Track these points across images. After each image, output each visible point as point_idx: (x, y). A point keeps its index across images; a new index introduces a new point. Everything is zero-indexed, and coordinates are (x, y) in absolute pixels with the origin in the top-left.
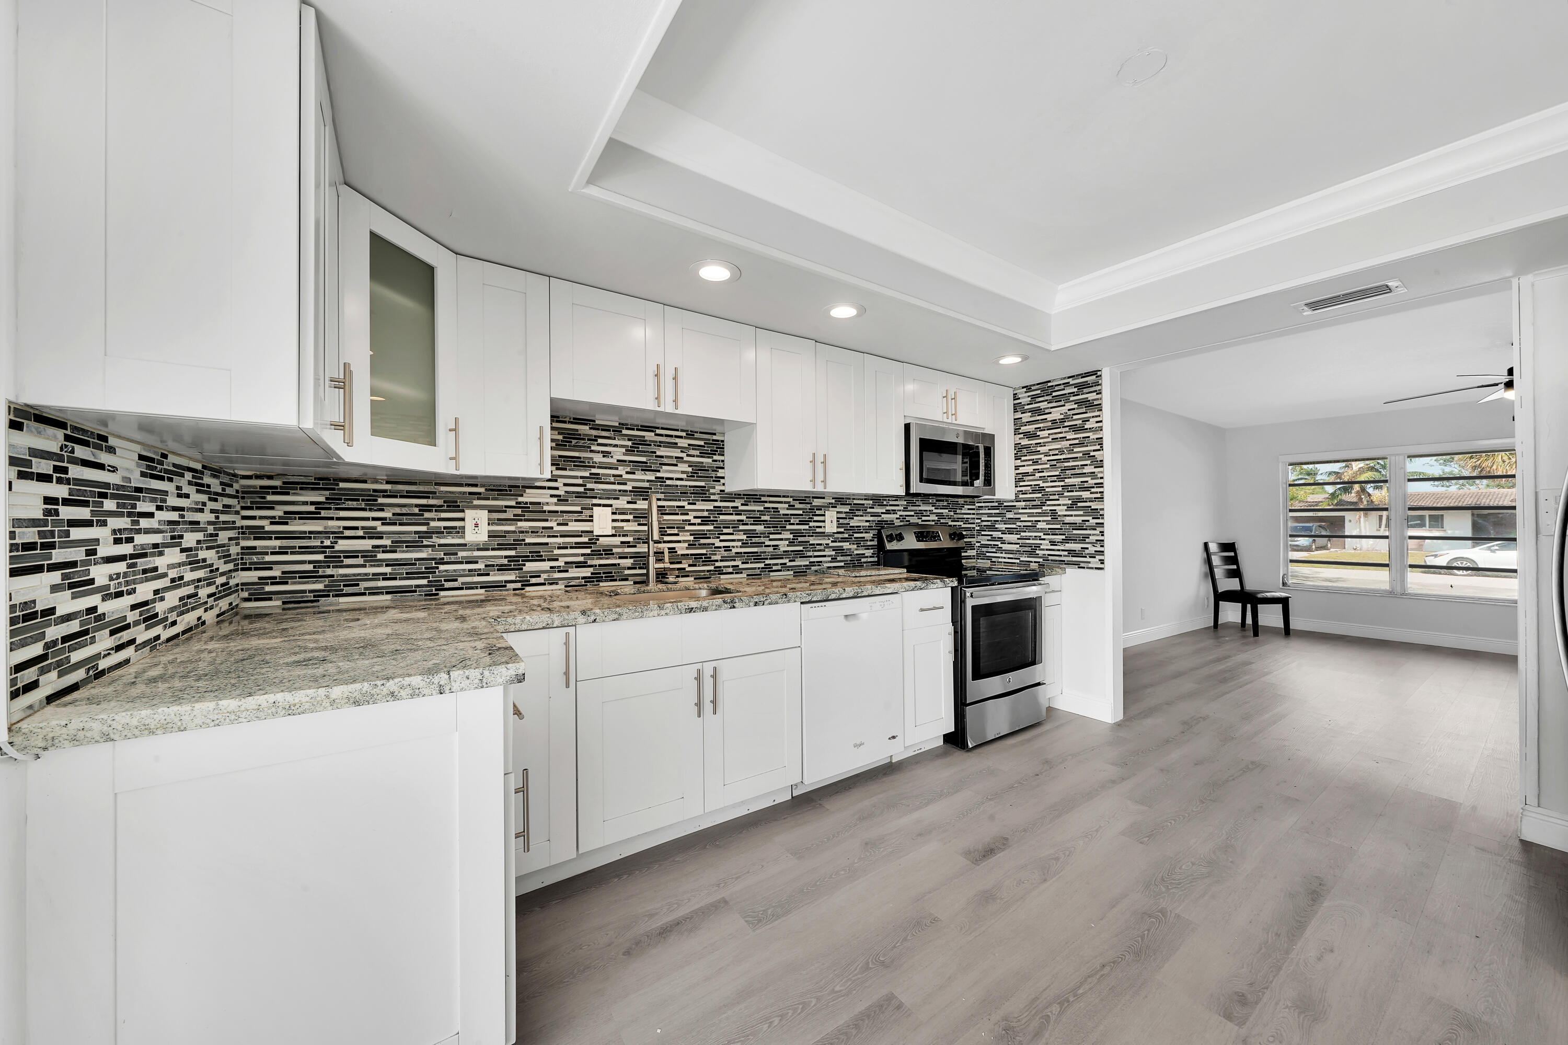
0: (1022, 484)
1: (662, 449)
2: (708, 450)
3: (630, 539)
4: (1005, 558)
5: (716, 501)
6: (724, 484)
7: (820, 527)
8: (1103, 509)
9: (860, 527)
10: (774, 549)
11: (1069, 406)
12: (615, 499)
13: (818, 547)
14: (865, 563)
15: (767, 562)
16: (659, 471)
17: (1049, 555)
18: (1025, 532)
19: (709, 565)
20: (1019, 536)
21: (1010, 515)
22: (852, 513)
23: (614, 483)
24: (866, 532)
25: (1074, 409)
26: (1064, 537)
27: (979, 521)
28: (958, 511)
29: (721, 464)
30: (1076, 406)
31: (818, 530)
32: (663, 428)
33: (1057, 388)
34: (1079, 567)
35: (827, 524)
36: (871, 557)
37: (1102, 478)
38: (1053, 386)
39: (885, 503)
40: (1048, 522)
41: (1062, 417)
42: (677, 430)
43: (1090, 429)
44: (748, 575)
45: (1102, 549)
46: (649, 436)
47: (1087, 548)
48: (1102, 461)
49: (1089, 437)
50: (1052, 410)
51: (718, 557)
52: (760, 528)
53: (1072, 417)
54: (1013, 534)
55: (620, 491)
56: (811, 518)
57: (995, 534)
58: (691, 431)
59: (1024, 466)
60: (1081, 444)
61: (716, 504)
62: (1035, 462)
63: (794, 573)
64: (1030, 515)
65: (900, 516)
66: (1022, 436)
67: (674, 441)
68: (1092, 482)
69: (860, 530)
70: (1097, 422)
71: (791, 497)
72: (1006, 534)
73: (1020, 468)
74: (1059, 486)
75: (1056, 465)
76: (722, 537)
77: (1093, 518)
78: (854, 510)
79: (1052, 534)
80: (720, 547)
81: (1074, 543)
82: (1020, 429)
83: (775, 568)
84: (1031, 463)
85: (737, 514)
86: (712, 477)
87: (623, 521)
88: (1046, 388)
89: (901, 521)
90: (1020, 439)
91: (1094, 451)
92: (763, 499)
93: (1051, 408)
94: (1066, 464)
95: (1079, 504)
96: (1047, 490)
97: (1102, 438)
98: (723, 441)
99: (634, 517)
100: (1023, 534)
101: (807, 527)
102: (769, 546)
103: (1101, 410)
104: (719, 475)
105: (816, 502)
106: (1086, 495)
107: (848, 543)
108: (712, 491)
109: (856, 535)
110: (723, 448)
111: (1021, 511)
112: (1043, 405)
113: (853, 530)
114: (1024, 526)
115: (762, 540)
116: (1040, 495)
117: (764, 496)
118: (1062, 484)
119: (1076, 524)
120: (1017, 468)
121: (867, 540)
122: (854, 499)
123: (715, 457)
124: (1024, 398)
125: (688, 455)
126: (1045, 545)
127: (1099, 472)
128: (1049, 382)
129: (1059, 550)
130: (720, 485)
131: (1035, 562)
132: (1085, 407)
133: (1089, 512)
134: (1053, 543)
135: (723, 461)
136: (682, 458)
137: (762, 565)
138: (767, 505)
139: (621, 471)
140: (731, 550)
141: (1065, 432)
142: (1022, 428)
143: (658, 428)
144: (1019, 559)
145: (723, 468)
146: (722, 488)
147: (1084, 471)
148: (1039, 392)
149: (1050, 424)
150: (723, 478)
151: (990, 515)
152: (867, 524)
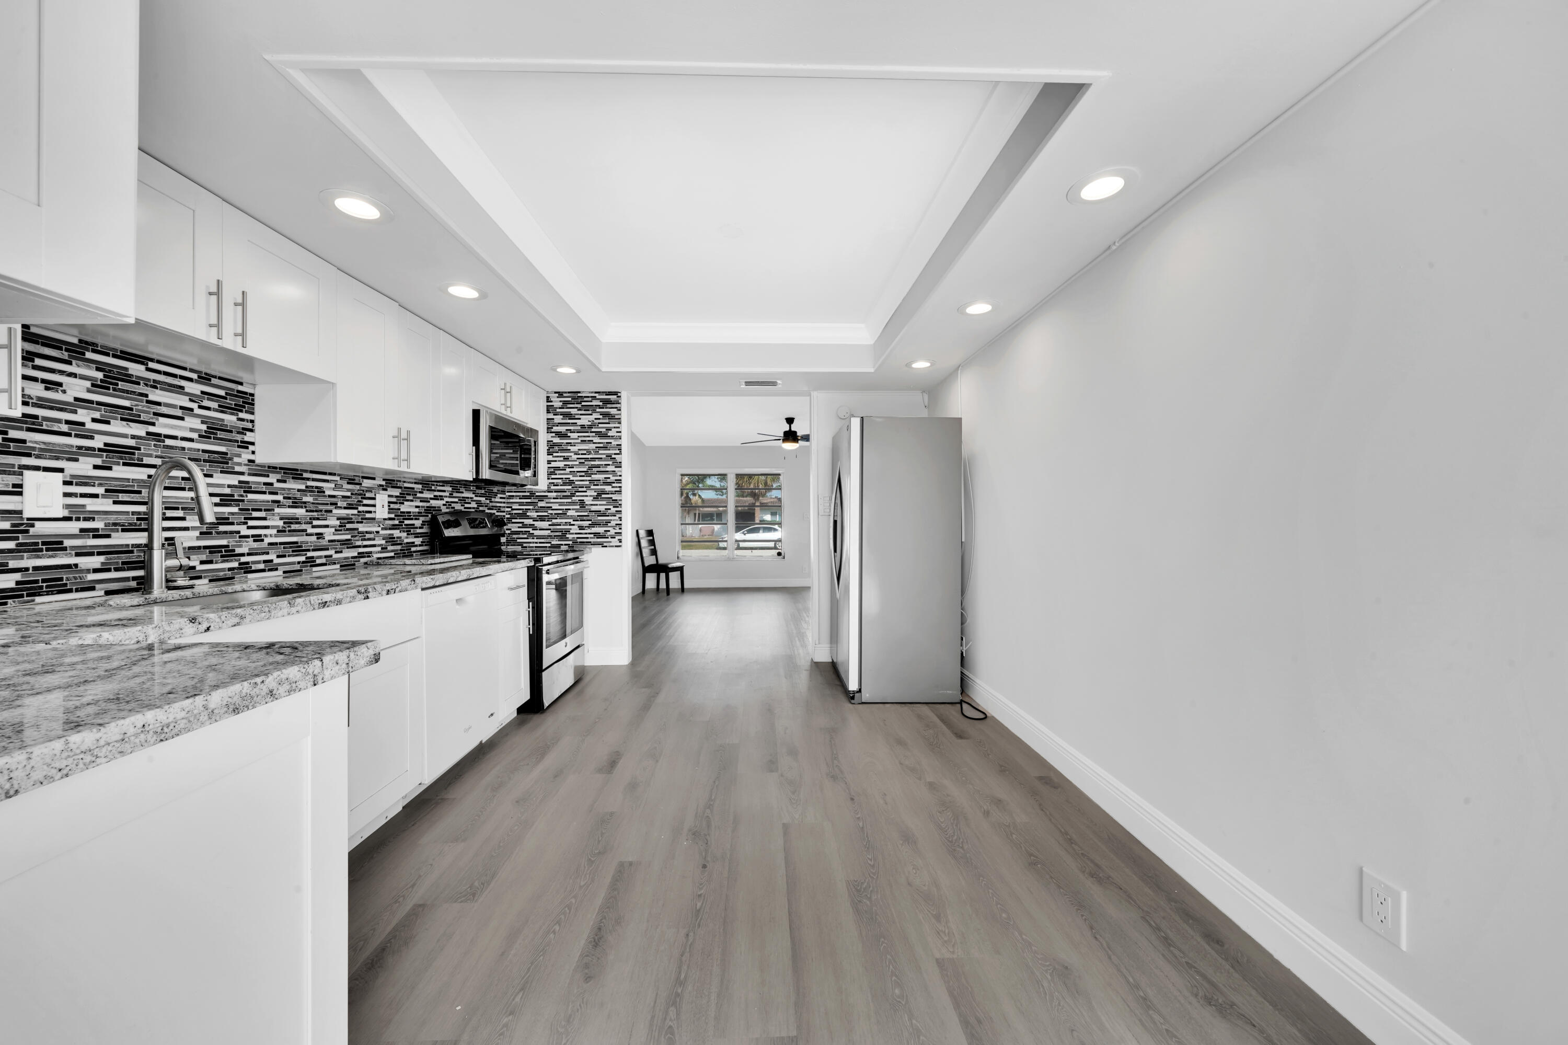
0: (553, 476)
1: (158, 391)
2: (231, 404)
3: (98, 524)
4: (536, 543)
5: (242, 474)
6: (253, 453)
7: (370, 512)
8: (621, 500)
9: (410, 512)
10: (318, 538)
11: (596, 416)
12: (69, 459)
13: (368, 536)
14: (415, 552)
15: (310, 554)
16: (153, 424)
17: (577, 538)
18: (557, 518)
19: (231, 561)
20: (550, 523)
21: (541, 504)
22: (403, 497)
23: (69, 435)
24: (416, 519)
25: (599, 419)
26: (590, 522)
27: (510, 509)
28: (493, 500)
29: (249, 425)
30: (601, 417)
31: (368, 515)
32: (159, 362)
33: (585, 399)
34: (602, 547)
35: (378, 508)
36: (420, 545)
37: (620, 476)
38: (582, 397)
39: (433, 488)
40: (577, 511)
41: (590, 423)
42: (185, 369)
43: (612, 436)
44: (284, 572)
45: (620, 531)
46: (136, 369)
47: (609, 531)
48: (620, 463)
49: (611, 443)
50: (581, 417)
51: (245, 550)
52: (300, 512)
53: (598, 425)
54: (545, 521)
55: (80, 448)
56: (361, 502)
57: (527, 521)
58: (206, 374)
59: (556, 461)
60: (605, 448)
61: (242, 478)
62: (566, 459)
63: (341, 566)
64: (561, 503)
65: (447, 502)
66: (554, 435)
67: (179, 383)
68: (613, 478)
69: (411, 516)
70: (617, 432)
71: (339, 475)
72: (538, 521)
73: (552, 463)
74: (586, 480)
75: (584, 463)
76: (251, 523)
77: (614, 507)
78: (404, 494)
79: (581, 520)
80: (247, 537)
81: (599, 527)
82: (552, 428)
83: (318, 561)
84: (562, 459)
85: (271, 493)
86: (237, 441)
87: (83, 495)
88: (576, 397)
89: (447, 508)
90: (552, 437)
91: (615, 454)
92: (305, 475)
93: (581, 415)
94: (593, 463)
95: (603, 496)
96: (577, 483)
97: (620, 445)
98: (252, 395)
99: (107, 491)
100: (554, 521)
101: (355, 512)
102: (311, 535)
103: (620, 423)
104: (247, 439)
105: (367, 483)
106: (608, 488)
107: (399, 531)
108: (236, 460)
109: (407, 522)
110: (253, 404)
111: (552, 500)
112: (574, 411)
113: (404, 516)
114: (555, 514)
115: (303, 527)
116: (570, 487)
117: (306, 471)
118: (589, 478)
119: (601, 511)
120: (549, 462)
121: (417, 528)
122: (404, 482)
123: (241, 415)
124: (556, 401)
125: (200, 407)
126: (575, 529)
127: (618, 471)
128: (579, 392)
129: (586, 534)
130: (248, 453)
131: (565, 545)
132: (609, 419)
133: (610, 502)
134: (581, 528)
135: (252, 421)
136: (192, 410)
137: (303, 559)
138: (310, 483)
139: (84, 416)
140: (262, 540)
141: (592, 436)
142: (554, 428)
143: (152, 360)
144: (551, 543)
145: (251, 430)
146: (252, 457)
147: (607, 469)
148: (570, 399)
149: (579, 428)
150: (253, 444)
151: (521, 504)
152: (417, 510)
